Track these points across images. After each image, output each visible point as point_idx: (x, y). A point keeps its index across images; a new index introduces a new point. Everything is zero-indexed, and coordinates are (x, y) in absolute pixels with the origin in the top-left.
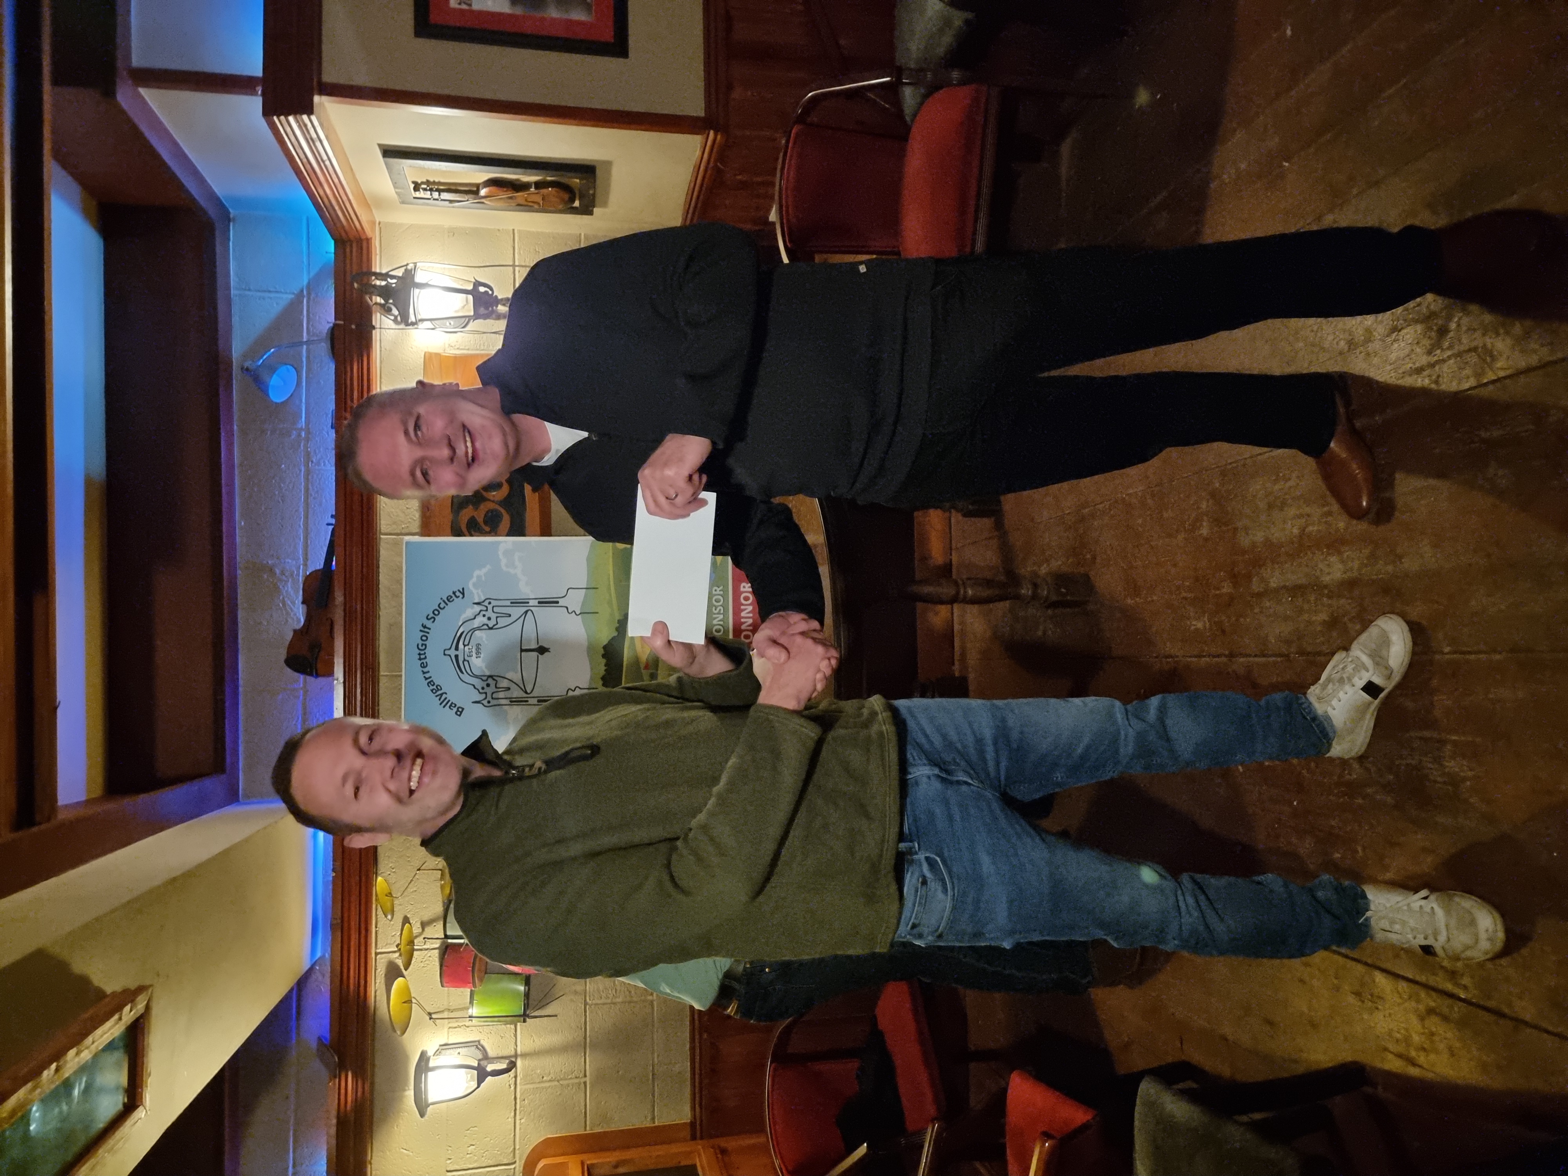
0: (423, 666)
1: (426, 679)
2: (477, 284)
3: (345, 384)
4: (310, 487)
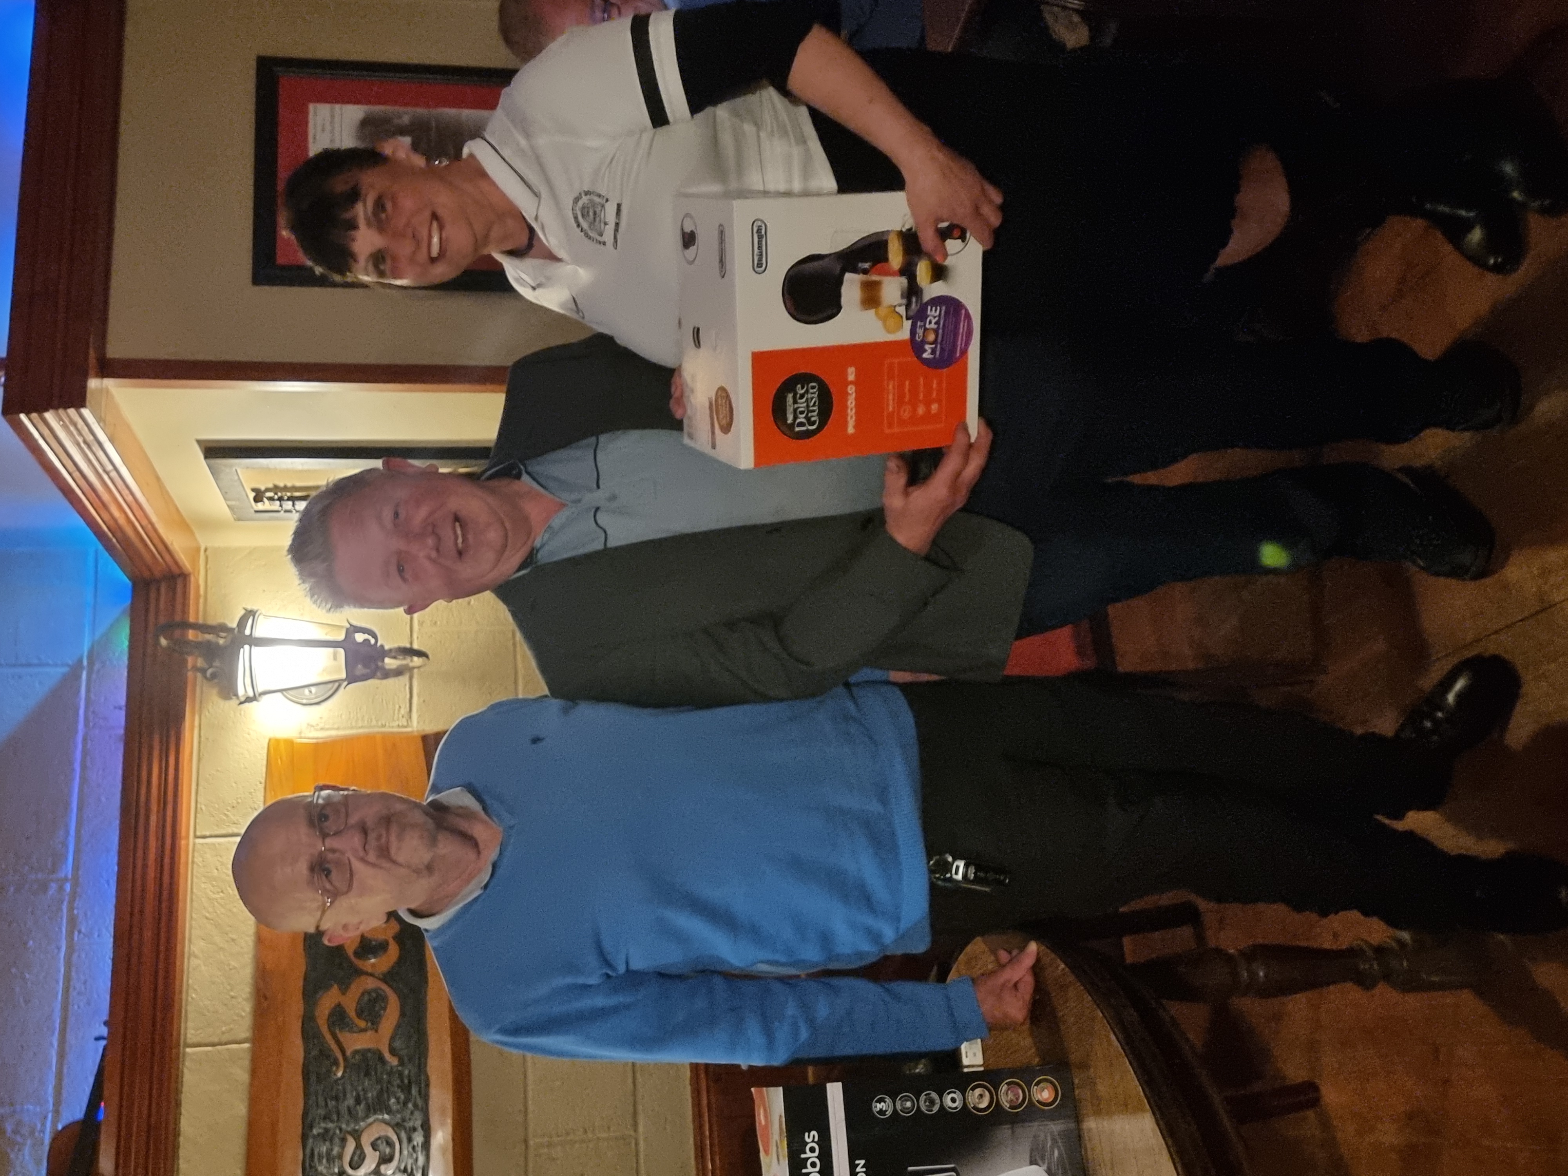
2: (353, 629)
3: (138, 801)
4: (73, 974)
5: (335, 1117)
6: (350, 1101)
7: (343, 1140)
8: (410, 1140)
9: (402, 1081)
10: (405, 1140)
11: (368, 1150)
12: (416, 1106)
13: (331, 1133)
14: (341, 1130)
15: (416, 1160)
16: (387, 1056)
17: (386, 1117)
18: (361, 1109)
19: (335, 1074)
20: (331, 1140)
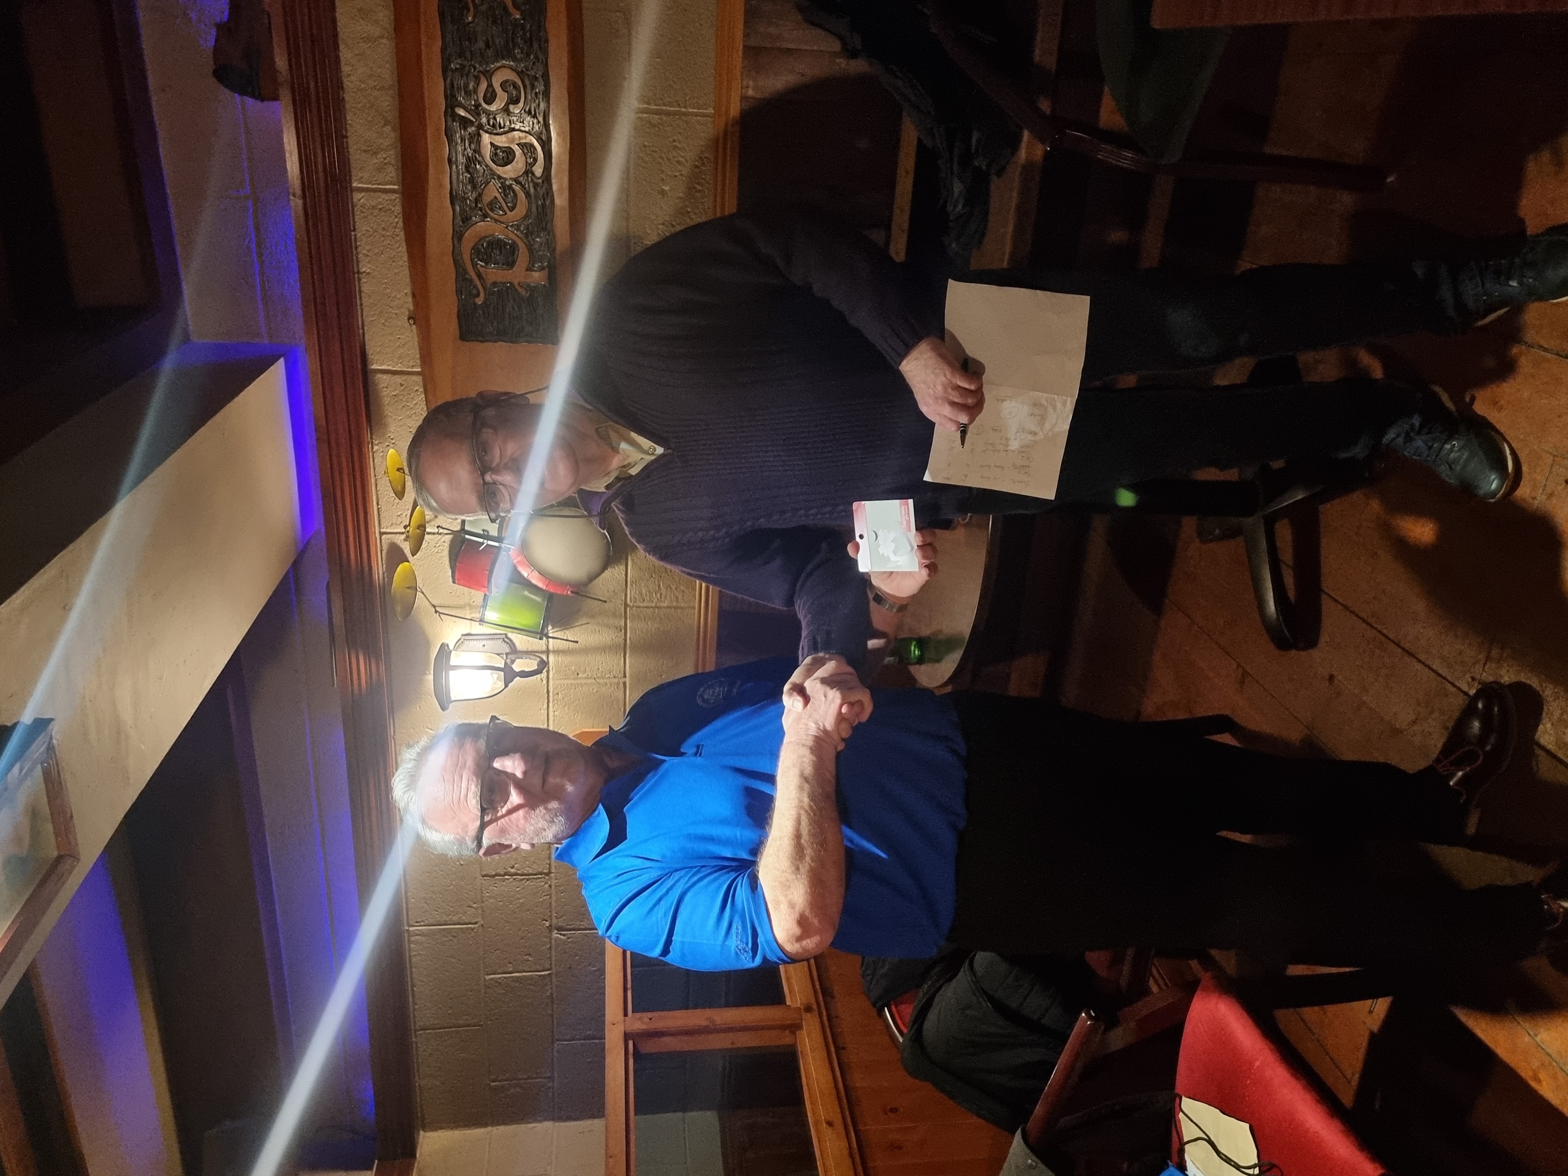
5: (468, 55)
6: (481, 44)
7: (477, 79)
8: (533, 87)
9: (525, 34)
10: (529, 87)
11: (498, 90)
12: (537, 58)
13: (467, 69)
14: (475, 68)
15: (539, 105)
16: (511, 9)
17: (512, 63)
18: (490, 52)
19: (467, 18)
20: (467, 75)
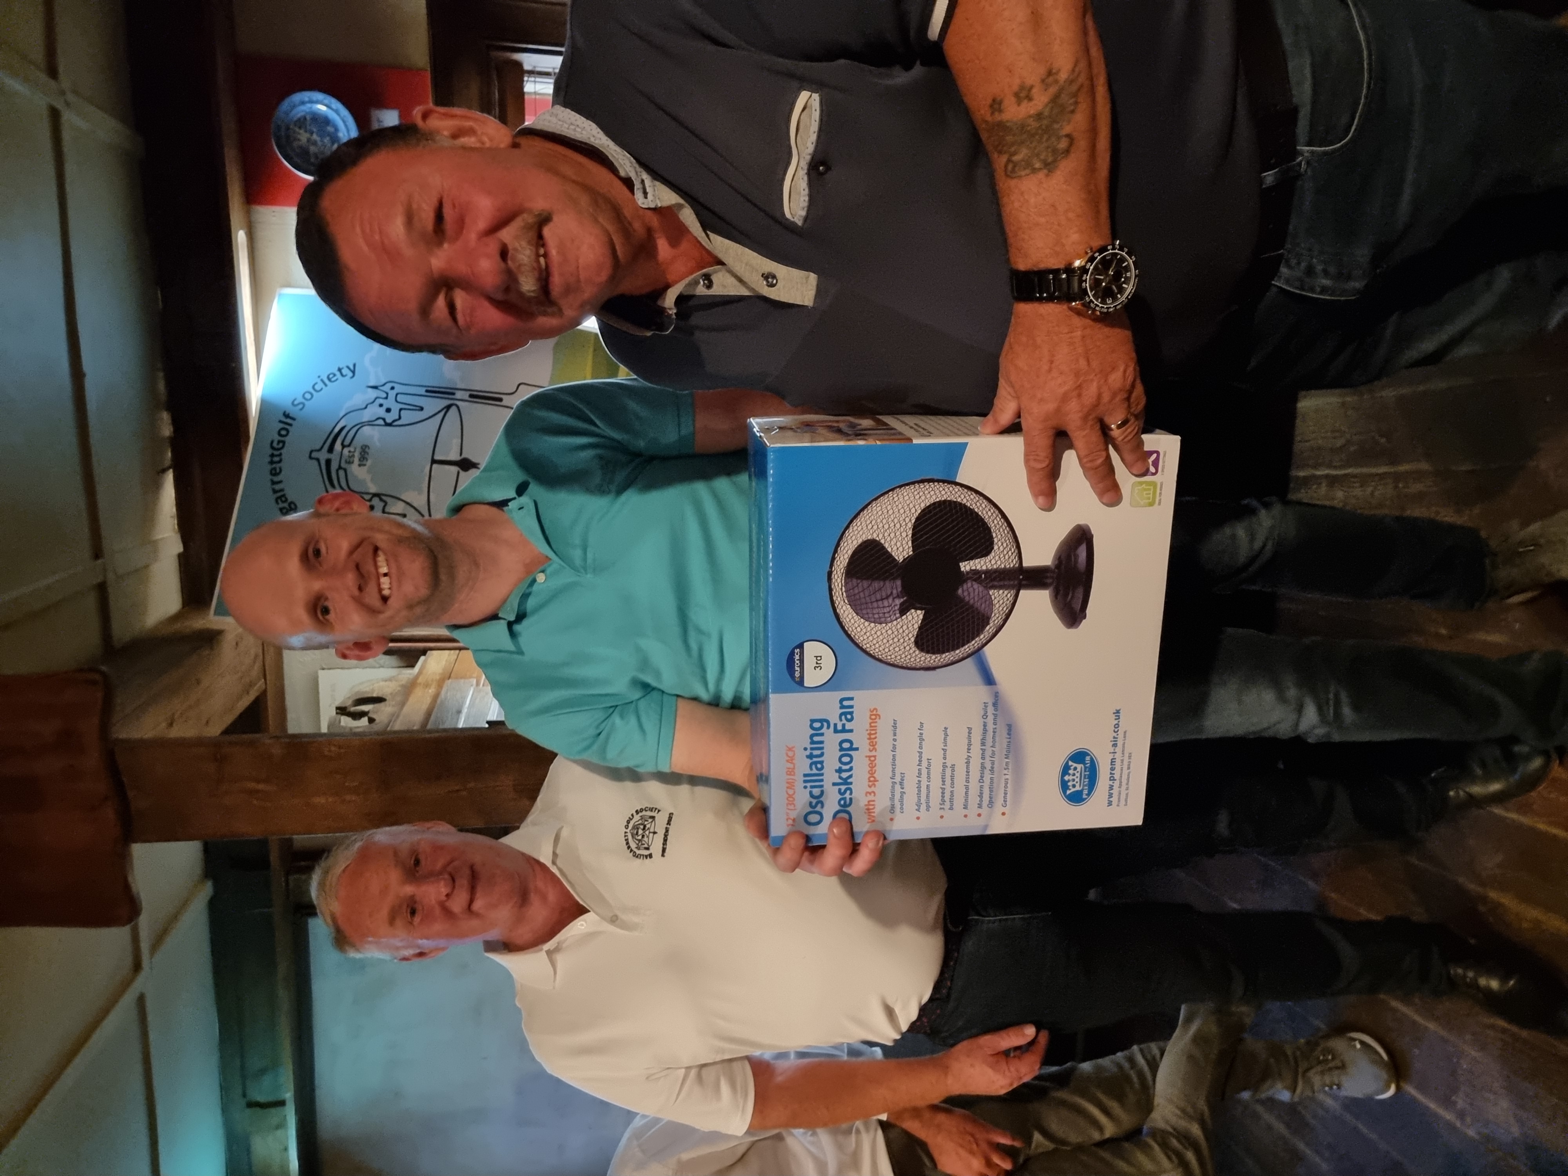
0: (274, 473)
1: (275, 491)
